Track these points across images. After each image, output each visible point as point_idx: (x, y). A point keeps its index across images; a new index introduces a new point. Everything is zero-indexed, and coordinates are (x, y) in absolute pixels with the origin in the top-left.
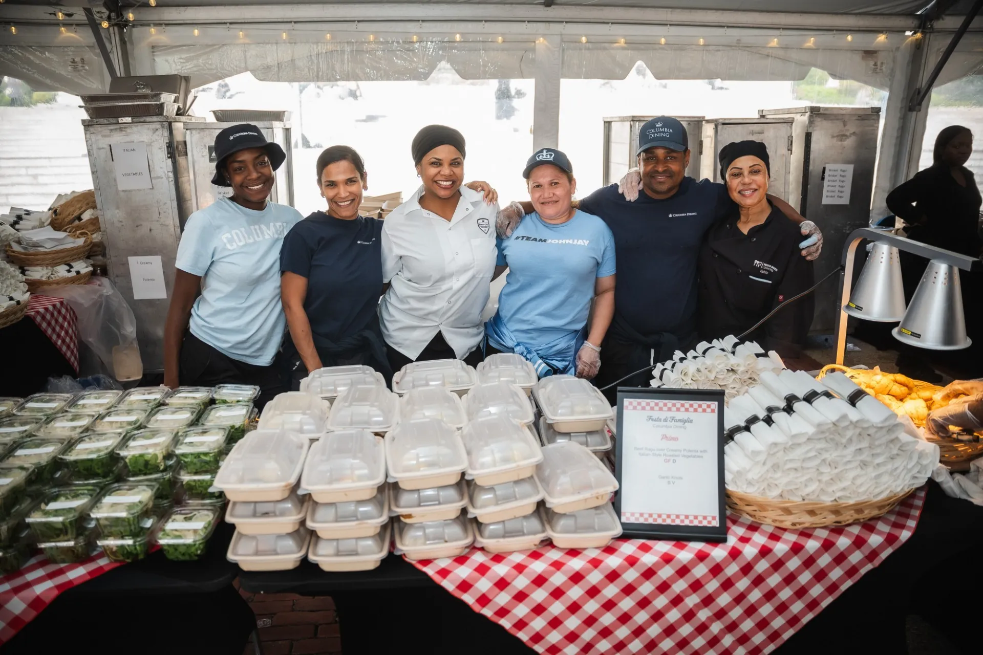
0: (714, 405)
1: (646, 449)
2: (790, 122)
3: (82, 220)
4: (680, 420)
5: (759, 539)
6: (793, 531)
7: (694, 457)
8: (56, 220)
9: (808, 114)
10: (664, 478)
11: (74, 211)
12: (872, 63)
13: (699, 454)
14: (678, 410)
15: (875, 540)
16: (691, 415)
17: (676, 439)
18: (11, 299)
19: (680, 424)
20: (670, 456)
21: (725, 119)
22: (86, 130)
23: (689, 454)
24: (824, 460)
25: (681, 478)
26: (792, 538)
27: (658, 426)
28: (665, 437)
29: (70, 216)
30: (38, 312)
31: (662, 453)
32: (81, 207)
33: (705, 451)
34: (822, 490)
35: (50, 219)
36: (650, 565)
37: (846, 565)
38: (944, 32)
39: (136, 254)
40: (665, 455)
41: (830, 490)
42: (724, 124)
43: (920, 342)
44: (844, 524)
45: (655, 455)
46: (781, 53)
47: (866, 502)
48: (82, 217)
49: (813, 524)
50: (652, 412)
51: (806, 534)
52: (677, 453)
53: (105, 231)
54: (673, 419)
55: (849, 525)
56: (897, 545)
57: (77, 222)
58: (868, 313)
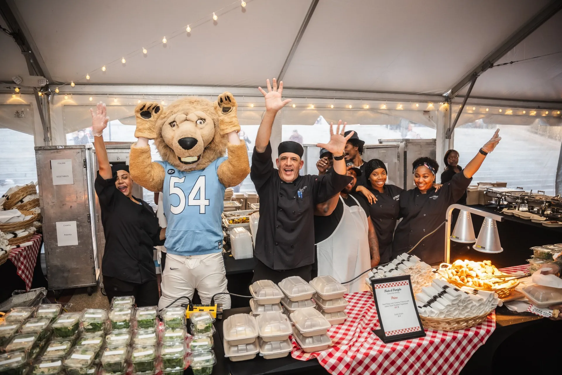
0: (407, 281)
1: (387, 304)
2: (397, 147)
3: (23, 202)
4: (396, 290)
5: (439, 336)
6: (451, 332)
7: (405, 304)
8: (7, 202)
9: (404, 142)
10: (396, 315)
11: (19, 197)
12: (428, 116)
13: (406, 302)
14: (395, 286)
15: (482, 332)
16: (400, 287)
17: (397, 298)
18: (2, 250)
19: (397, 291)
20: (396, 305)
21: (368, 146)
22: (36, 152)
23: (403, 303)
24: (460, 301)
25: (402, 314)
26: (452, 334)
27: (389, 294)
28: (392, 298)
29: (17, 200)
30: (12, 256)
31: (393, 304)
32: (23, 195)
33: (408, 301)
34: (460, 313)
35: (4, 202)
36: (387, 353)
37: (473, 344)
38: (458, 103)
39: (61, 220)
40: (394, 305)
41: (463, 313)
42: (367, 148)
43: (485, 250)
44: (469, 327)
45: (390, 306)
46: (387, 112)
47: (476, 317)
48: (24, 200)
49: (458, 328)
50: (386, 288)
51: (456, 332)
52: (398, 304)
53: (43, 208)
54: (394, 290)
55: (471, 327)
56: (490, 334)
57: (20, 204)
58: (461, 240)
